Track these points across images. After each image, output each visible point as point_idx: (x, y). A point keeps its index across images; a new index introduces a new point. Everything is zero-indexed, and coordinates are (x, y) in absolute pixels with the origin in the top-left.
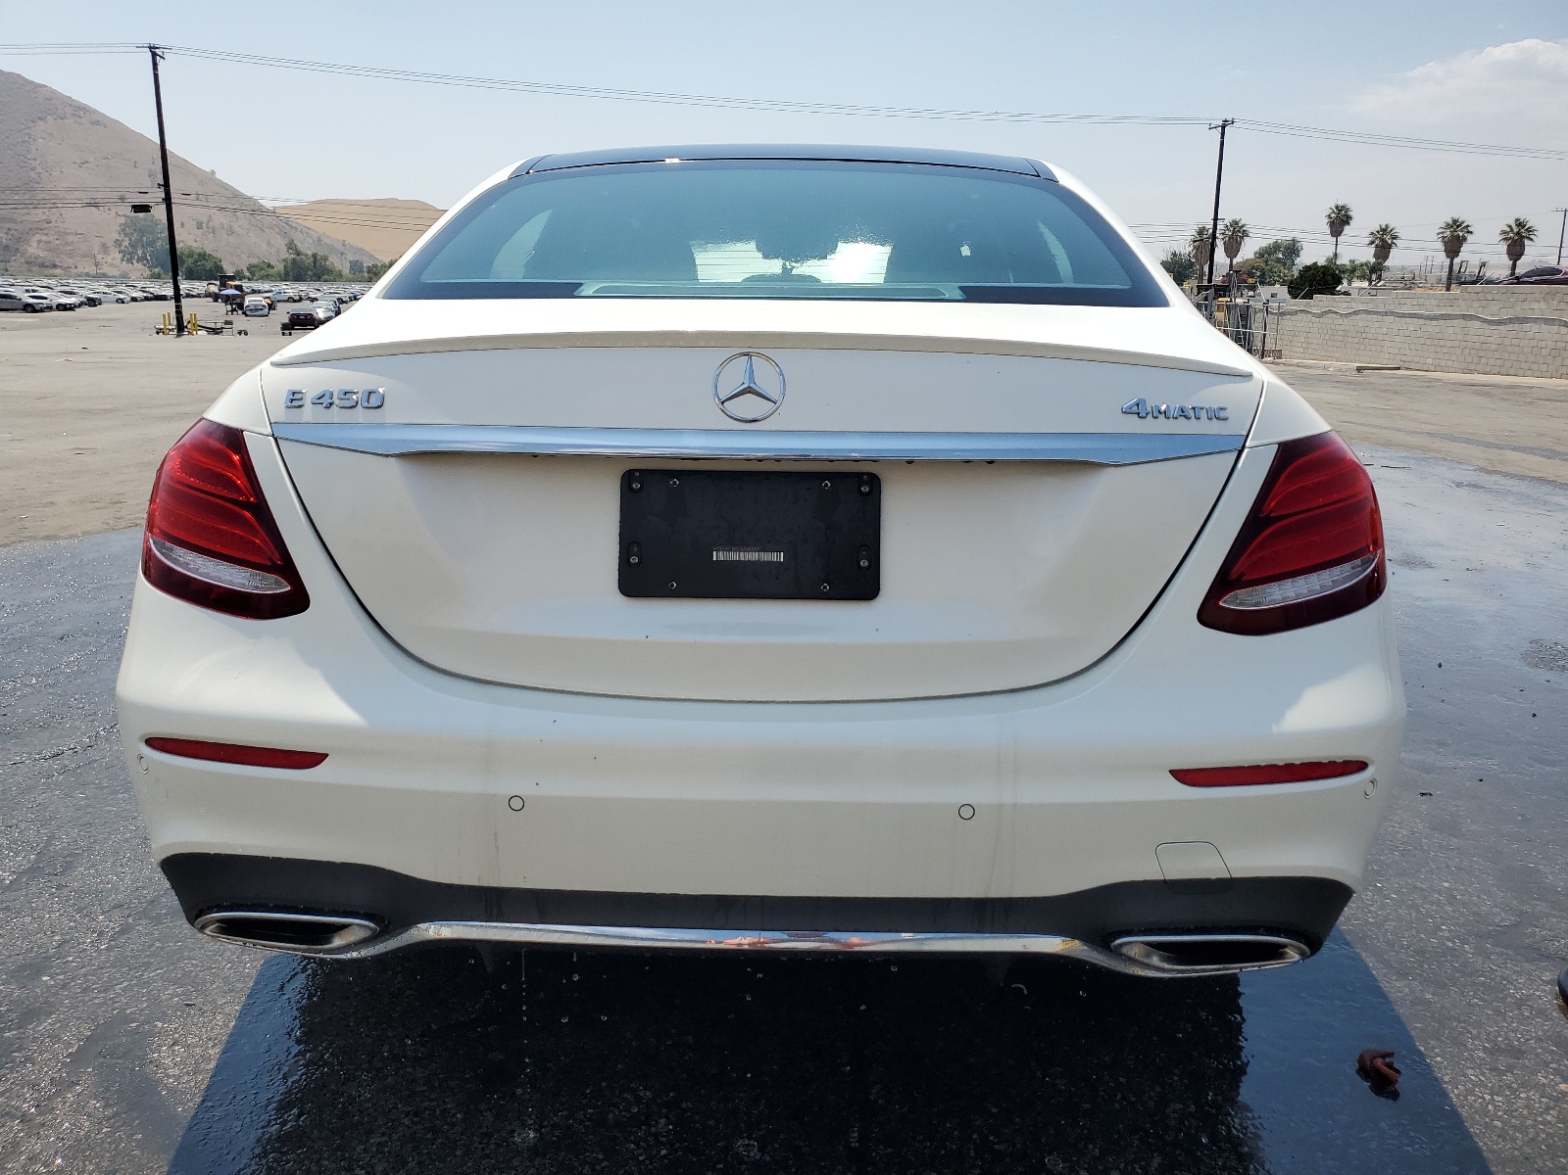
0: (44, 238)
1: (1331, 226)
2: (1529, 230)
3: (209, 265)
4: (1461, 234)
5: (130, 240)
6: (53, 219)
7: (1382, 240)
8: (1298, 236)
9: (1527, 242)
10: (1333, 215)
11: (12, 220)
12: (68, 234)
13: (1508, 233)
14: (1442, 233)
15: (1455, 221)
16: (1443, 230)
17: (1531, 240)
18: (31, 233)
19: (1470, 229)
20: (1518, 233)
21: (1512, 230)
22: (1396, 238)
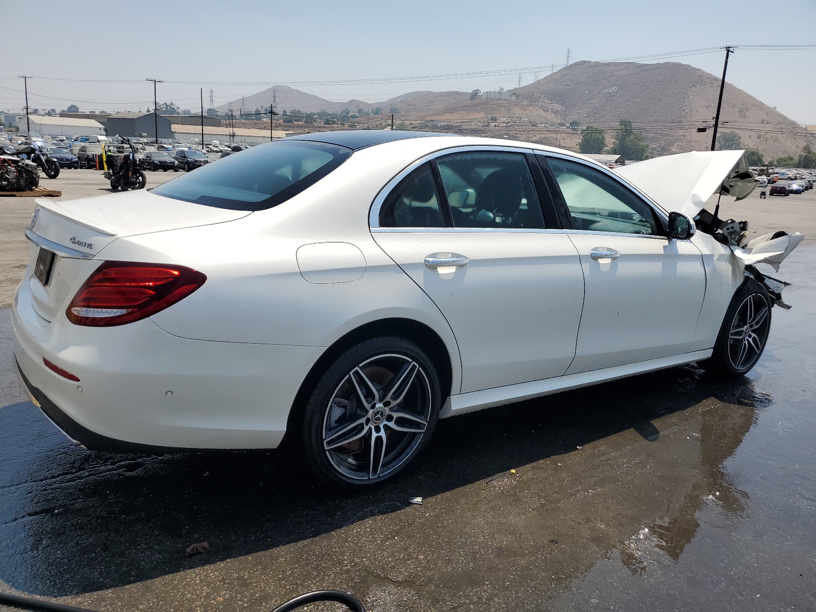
0: (680, 144)
3: (755, 158)
5: (720, 145)
6: (687, 134)
11: (669, 135)
12: (691, 142)
18: (675, 141)
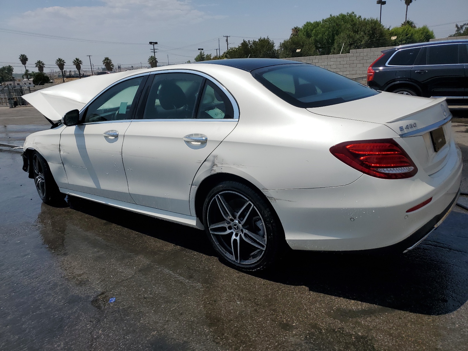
1: (21, 61)
2: (80, 61)
4: (62, 63)
7: (40, 65)
8: (11, 65)
9: (81, 65)
10: (21, 58)
13: (75, 62)
14: (57, 63)
15: (59, 59)
16: (56, 62)
17: (82, 64)
19: (64, 61)
20: (77, 62)
21: (76, 61)
22: (44, 64)
